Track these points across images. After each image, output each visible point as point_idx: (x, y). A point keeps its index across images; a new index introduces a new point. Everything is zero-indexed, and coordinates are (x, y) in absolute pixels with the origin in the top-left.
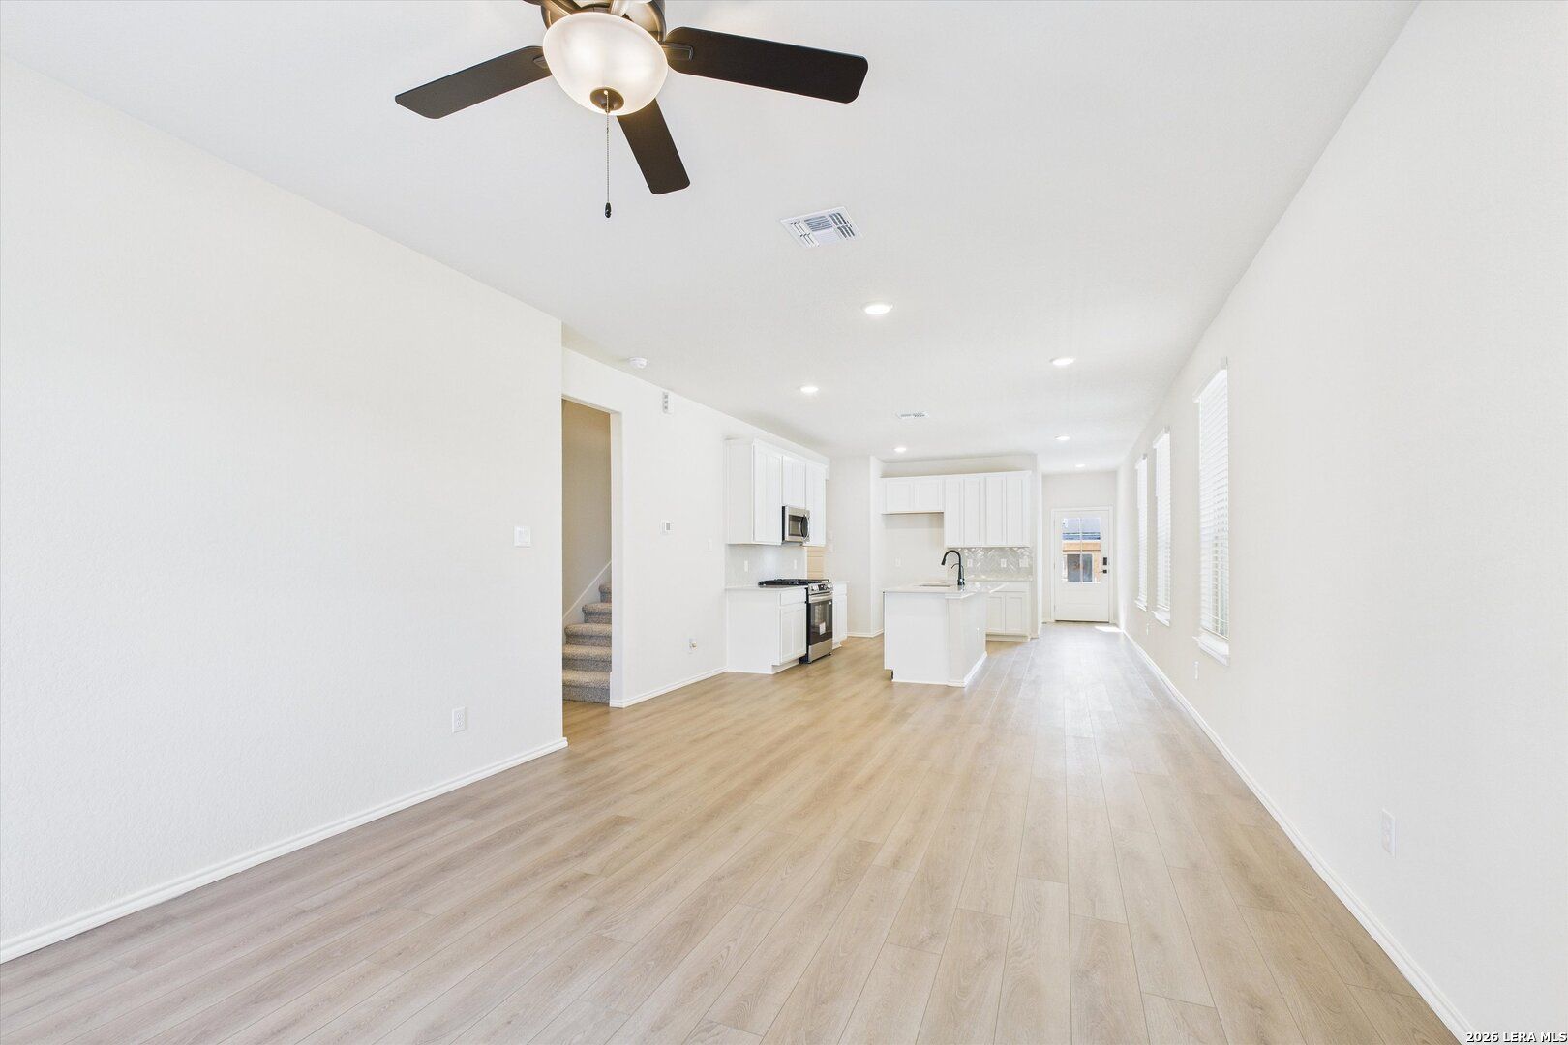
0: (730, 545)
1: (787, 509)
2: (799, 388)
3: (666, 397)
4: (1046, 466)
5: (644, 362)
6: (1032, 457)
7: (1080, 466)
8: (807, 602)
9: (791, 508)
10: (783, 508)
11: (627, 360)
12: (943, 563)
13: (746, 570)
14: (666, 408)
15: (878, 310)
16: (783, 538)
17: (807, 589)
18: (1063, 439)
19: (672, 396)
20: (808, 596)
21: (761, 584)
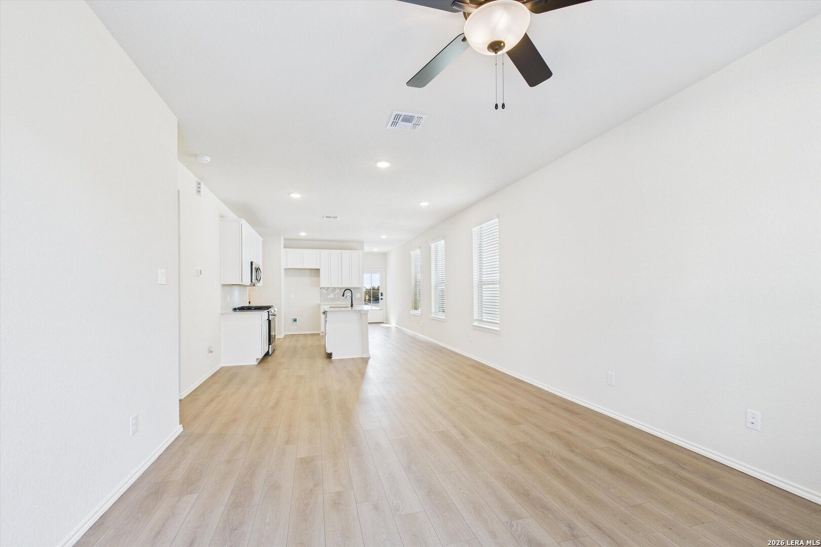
0: (223, 285)
1: (254, 263)
2: (289, 194)
3: (200, 184)
4: (367, 248)
5: (208, 159)
6: (361, 243)
7: (376, 250)
8: (268, 319)
9: (255, 263)
10: (252, 263)
11: (195, 156)
12: (343, 296)
13: (229, 301)
14: (199, 191)
15: (383, 165)
16: (251, 282)
17: (268, 312)
18: (384, 237)
19: (202, 185)
20: (269, 316)
21: (235, 309)
